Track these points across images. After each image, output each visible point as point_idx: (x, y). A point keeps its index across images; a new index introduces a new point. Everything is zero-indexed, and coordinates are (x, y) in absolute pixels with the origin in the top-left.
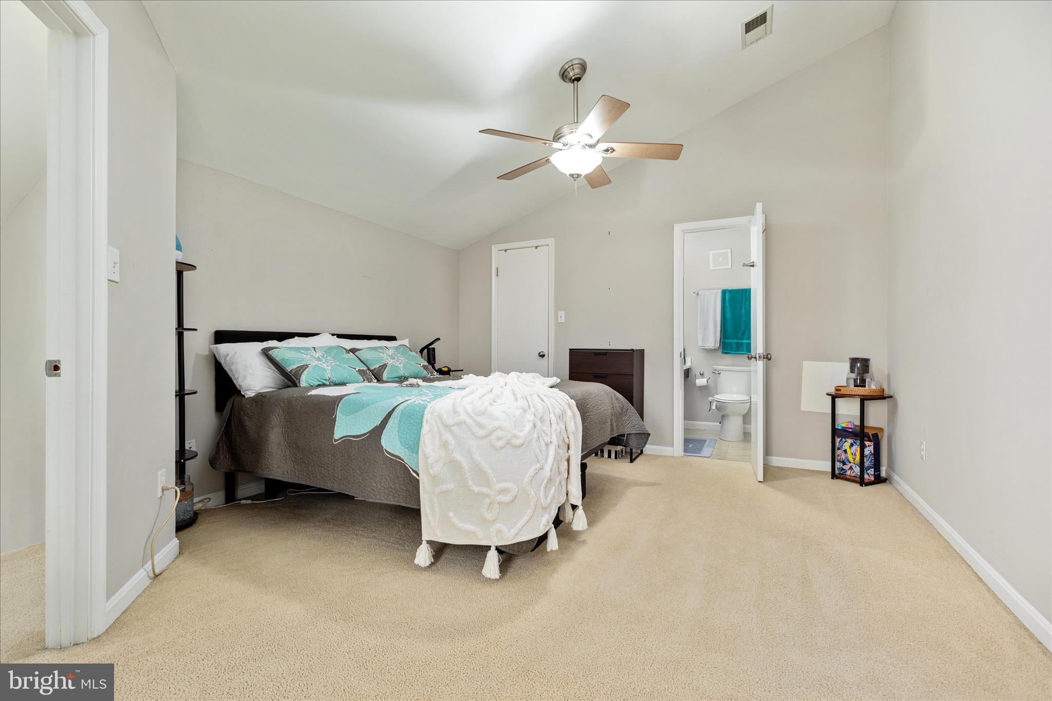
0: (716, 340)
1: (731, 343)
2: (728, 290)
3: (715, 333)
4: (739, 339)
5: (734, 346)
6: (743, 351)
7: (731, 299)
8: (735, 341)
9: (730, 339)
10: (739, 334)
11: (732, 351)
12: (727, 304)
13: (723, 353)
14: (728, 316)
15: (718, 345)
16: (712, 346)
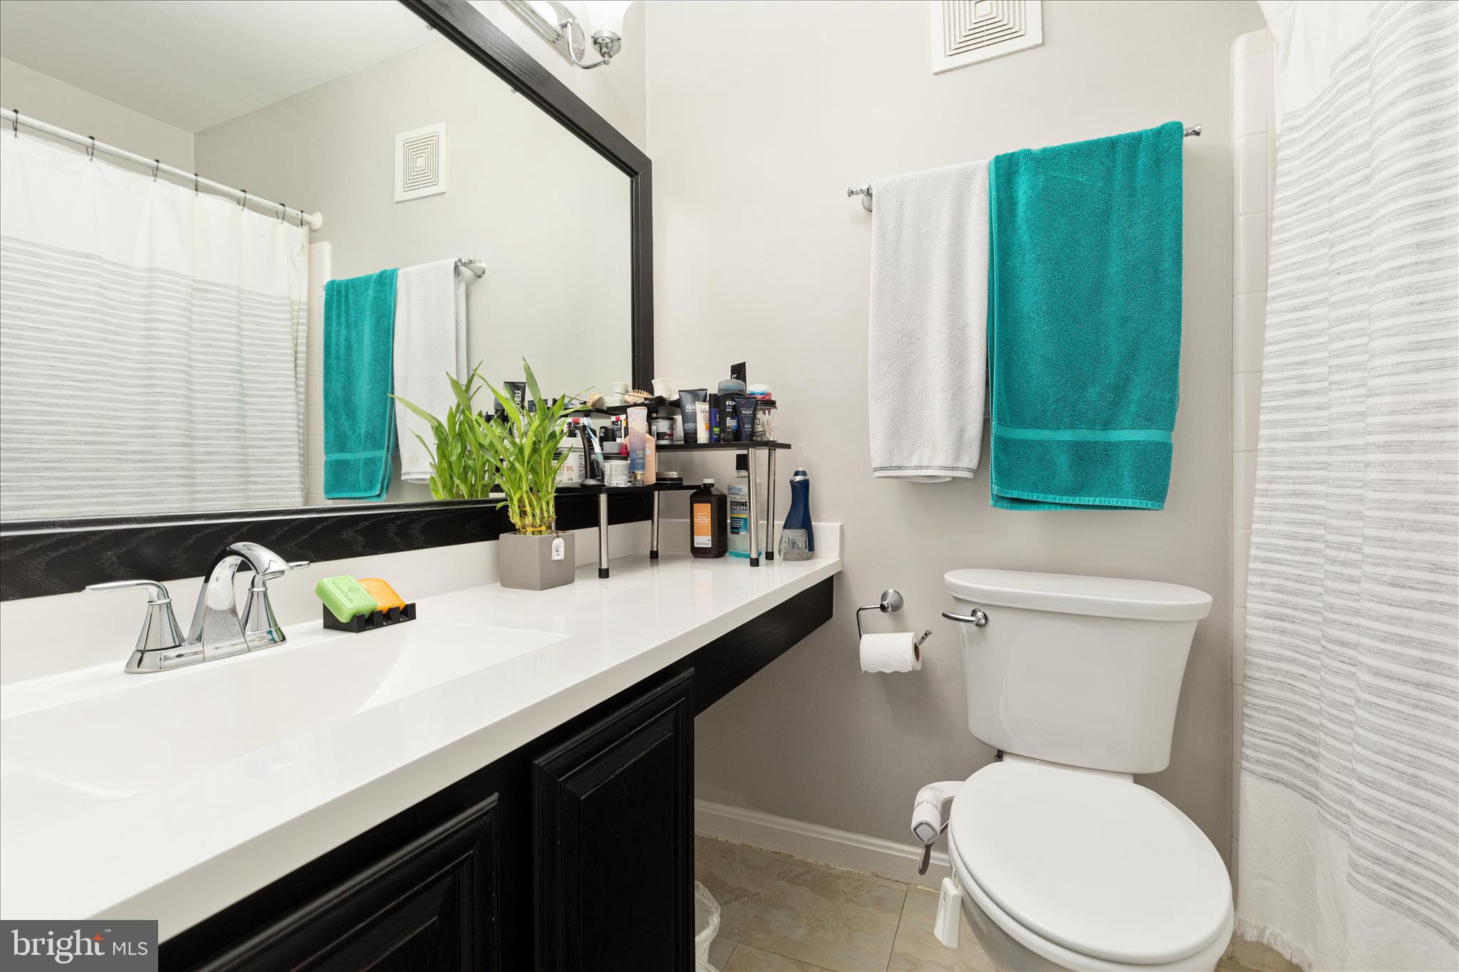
0: (962, 432)
1: (1042, 443)
2: (1028, 154)
3: (957, 392)
4: (1092, 425)
5: (1062, 462)
6: (1117, 493)
7: (1044, 197)
8: (1067, 435)
9: (1037, 424)
10: (1092, 393)
11: (1048, 490)
12: (1023, 234)
13: (1000, 499)
14: (1029, 297)
15: (970, 458)
16: (939, 461)
